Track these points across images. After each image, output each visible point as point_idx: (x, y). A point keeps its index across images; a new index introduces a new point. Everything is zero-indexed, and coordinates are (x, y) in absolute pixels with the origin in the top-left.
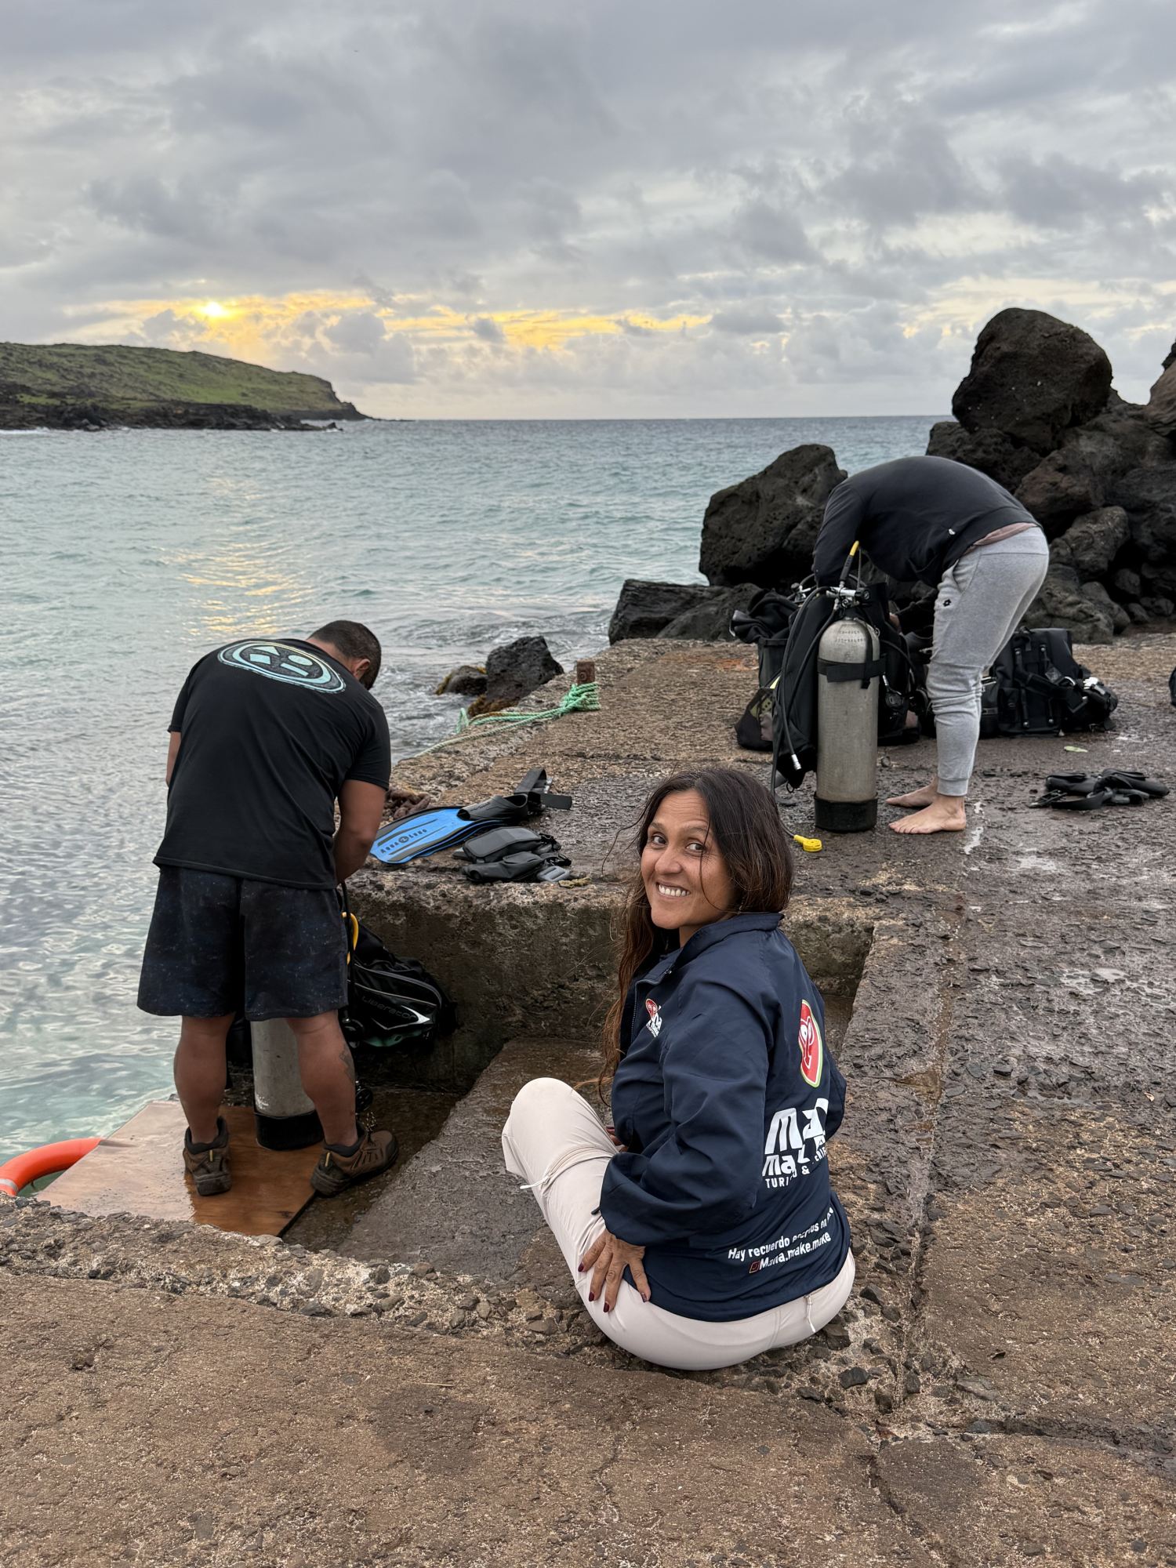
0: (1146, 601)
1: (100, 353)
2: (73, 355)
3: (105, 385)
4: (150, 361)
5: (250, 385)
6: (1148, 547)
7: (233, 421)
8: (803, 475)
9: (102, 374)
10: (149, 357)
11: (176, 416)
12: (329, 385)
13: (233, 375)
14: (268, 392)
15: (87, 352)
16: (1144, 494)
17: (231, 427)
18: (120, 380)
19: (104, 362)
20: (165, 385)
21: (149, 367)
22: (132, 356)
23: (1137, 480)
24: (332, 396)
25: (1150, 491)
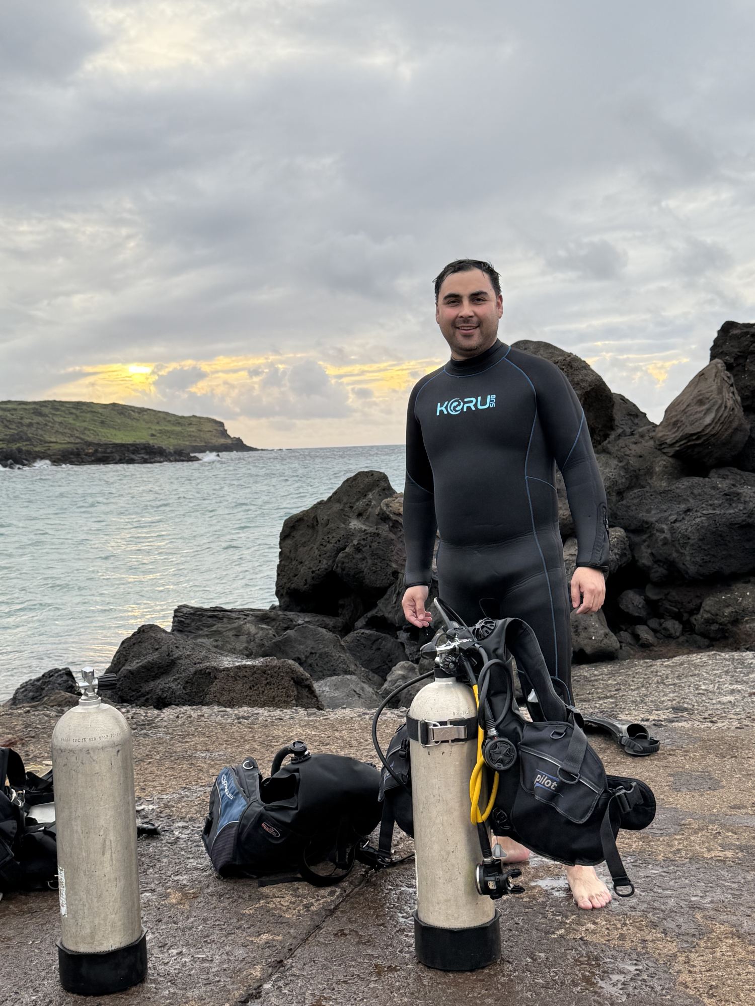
0: (653, 623)
1: (37, 407)
2: (15, 410)
3: (40, 432)
4: (78, 412)
5: (158, 428)
6: (649, 568)
7: (133, 456)
8: (358, 500)
9: (38, 423)
10: (77, 409)
11: (86, 454)
12: (222, 424)
13: (144, 420)
14: (172, 432)
15: (27, 407)
16: (643, 515)
17: (131, 461)
18: (52, 427)
19: (41, 414)
20: (89, 430)
21: (77, 416)
22: (63, 409)
23: (636, 501)
24: (224, 433)
25: (648, 511)
